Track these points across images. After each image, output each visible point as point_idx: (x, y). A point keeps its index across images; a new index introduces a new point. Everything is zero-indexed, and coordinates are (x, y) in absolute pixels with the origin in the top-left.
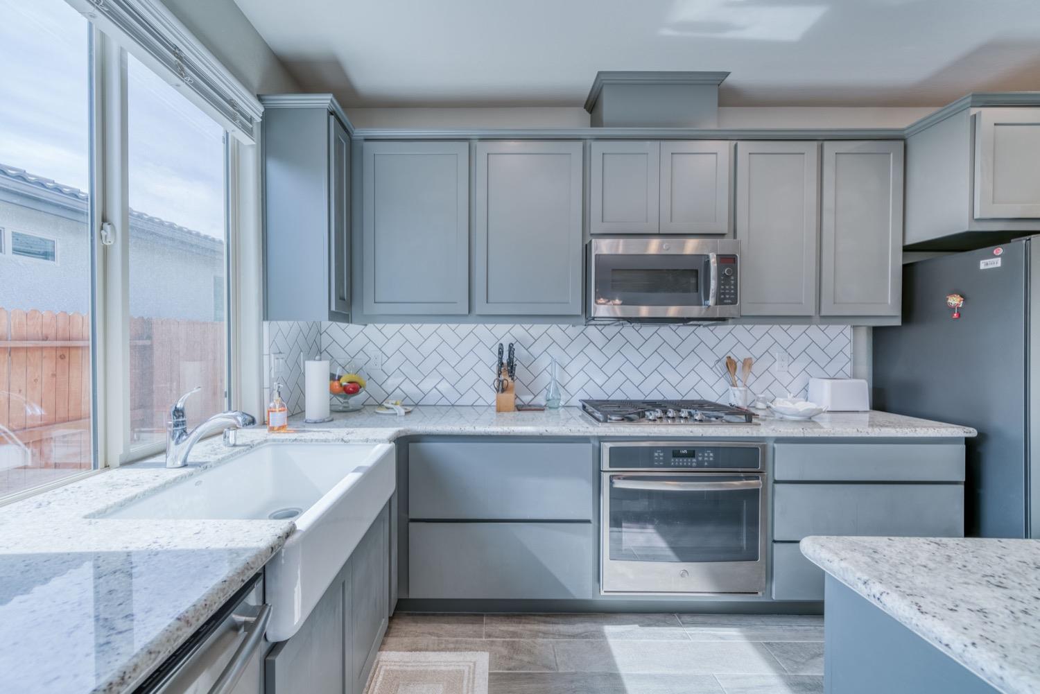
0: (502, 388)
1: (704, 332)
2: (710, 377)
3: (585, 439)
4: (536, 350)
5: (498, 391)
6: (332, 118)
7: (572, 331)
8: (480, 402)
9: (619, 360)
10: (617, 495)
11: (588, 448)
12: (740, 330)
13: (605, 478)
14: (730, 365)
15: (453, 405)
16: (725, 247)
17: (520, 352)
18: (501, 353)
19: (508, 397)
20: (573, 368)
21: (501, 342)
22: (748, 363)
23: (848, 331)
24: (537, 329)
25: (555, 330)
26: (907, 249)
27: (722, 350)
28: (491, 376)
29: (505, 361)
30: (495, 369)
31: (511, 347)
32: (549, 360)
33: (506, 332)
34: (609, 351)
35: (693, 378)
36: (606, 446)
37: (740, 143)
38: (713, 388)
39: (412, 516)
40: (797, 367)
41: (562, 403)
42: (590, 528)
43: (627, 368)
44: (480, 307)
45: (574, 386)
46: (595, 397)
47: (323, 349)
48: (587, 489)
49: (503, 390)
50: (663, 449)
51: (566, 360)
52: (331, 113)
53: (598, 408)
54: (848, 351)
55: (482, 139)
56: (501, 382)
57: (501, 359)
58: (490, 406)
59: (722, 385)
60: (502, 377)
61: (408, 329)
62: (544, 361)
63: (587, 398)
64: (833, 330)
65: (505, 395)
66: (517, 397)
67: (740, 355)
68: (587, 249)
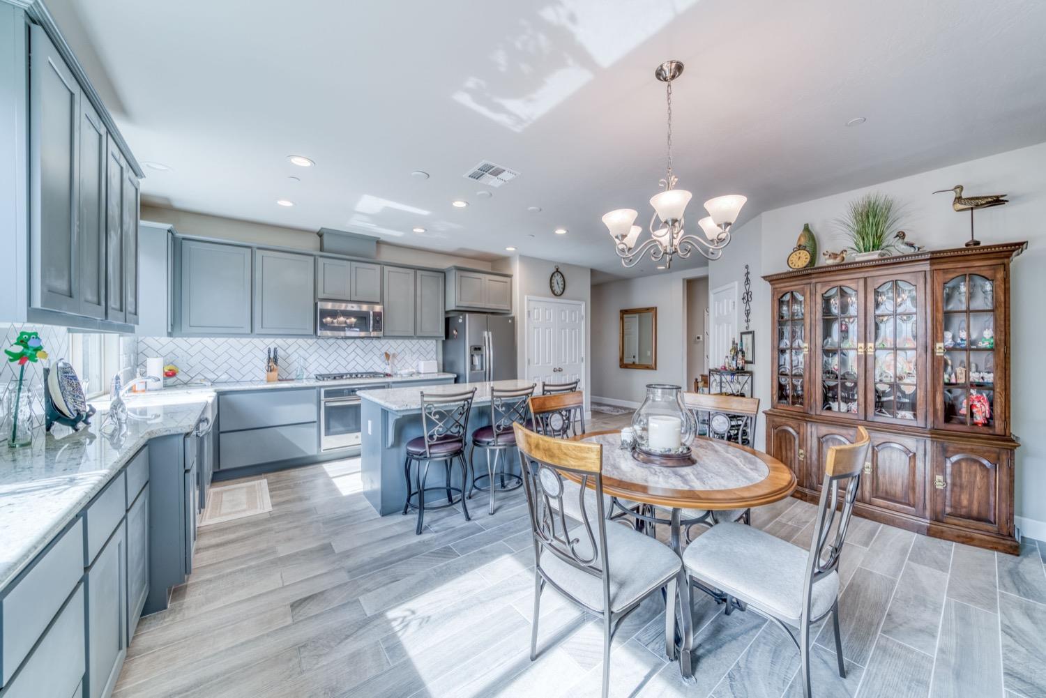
0: (270, 370)
1: (375, 342)
2: (379, 362)
3: (313, 388)
4: (289, 351)
5: (268, 371)
6: (170, 234)
7: (311, 341)
8: (256, 378)
9: (335, 355)
10: (328, 410)
11: (315, 391)
12: (392, 342)
13: (323, 403)
14: (387, 355)
15: (238, 382)
16: (378, 308)
17: (280, 353)
18: (269, 352)
19: (274, 374)
20: (311, 360)
21: (270, 346)
22: (394, 355)
23: (434, 342)
24: (290, 341)
25: (301, 341)
26: (446, 312)
27: (384, 350)
28: (264, 365)
29: (272, 356)
30: (266, 361)
31: (275, 350)
32: (297, 356)
33: (272, 343)
34: (331, 350)
35: (371, 362)
36: (323, 391)
37: (385, 267)
38: (381, 367)
39: (221, 430)
40: (415, 356)
41: (305, 377)
42: (316, 424)
43: (339, 359)
44: (258, 329)
45: (311, 369)
46: (323, 373)
47: (139, 352)
48: (315, 408)
49: (271, 371)
50: (348, 389)
51: (307, 355)
52: (169, 231)
53: (320, 377)
54: (434, 349)
55: (259, 248)
56: (269, 367)
57: (269, 356)
58: (262, 380)
59: (383, 366)
60: (270, 364)
61: (207, 341)
62: (295, 356)
63: (318, 373)
64: (428, 341)
65: (272, 373)
66: (279, 375)
67: (391, 352)
68: (316, 305)
